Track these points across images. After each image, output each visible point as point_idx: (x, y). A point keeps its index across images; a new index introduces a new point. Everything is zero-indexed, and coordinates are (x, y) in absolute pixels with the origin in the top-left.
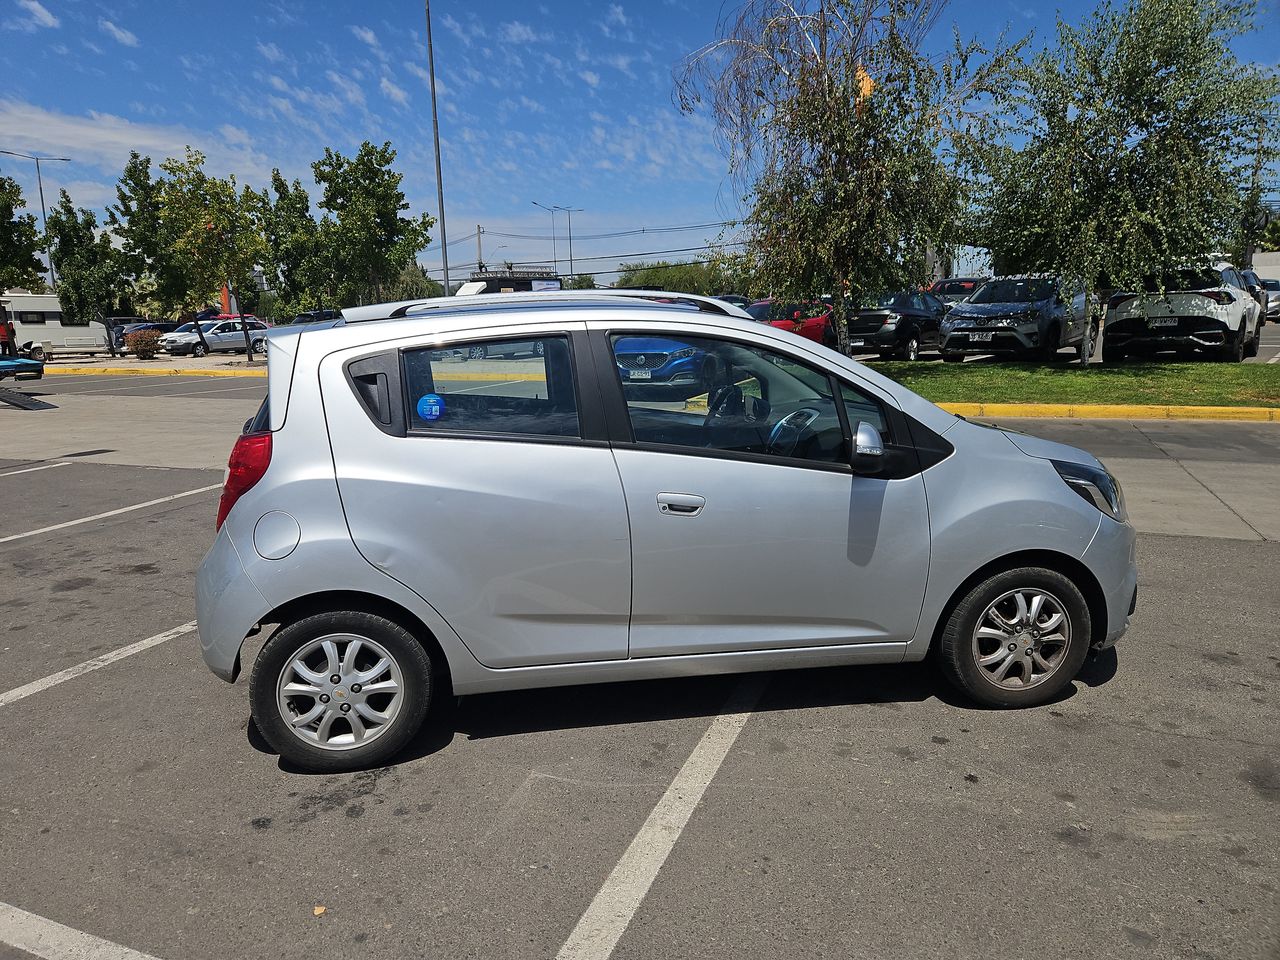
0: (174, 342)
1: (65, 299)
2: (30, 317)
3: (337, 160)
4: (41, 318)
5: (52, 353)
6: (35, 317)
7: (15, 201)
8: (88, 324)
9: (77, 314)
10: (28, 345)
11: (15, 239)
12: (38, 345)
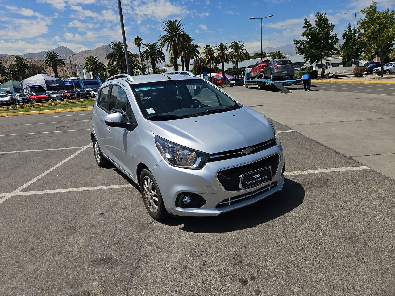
1: (344, 59)
4: (338, 65)
5: (338, 75)
6: (336, 65)
7: (330, 30)
8: (351, 66)
9: (346, 63)
10: (329, 74)
11: (330, 42)
12: (335, 73)
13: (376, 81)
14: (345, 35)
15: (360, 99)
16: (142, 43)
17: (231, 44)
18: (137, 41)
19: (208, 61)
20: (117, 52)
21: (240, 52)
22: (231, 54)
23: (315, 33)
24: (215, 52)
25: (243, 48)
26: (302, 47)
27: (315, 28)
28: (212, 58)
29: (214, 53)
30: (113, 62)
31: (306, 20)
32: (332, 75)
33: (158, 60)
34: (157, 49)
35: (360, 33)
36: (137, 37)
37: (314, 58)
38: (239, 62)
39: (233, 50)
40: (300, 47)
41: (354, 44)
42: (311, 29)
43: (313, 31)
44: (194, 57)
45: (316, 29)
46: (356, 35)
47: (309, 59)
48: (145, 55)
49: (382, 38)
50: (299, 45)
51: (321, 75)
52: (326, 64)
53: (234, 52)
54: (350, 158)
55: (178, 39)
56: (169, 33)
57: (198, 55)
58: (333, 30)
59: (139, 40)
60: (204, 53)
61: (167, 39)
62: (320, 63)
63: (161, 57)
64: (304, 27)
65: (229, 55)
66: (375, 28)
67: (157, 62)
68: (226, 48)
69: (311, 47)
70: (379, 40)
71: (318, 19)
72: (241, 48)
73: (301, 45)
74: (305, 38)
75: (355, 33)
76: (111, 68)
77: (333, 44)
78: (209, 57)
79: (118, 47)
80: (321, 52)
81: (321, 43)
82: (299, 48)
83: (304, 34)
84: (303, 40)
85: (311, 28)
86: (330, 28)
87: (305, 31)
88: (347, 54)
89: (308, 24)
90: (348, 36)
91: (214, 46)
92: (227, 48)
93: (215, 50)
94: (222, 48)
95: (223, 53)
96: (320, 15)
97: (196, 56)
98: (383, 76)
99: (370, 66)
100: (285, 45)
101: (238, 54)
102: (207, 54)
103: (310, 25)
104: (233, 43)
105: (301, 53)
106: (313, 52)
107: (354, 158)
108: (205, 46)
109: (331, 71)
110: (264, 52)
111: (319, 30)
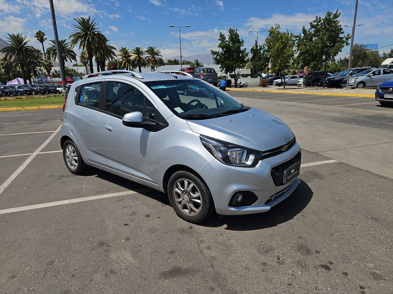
0: (277, 82)
1: (252, 71)
2: (244, 76)
3: (319, 19)
4: (246, 76)
5: (247, 85)
6: (245, 76)
7: (241, 45)
8: (257, 77)
9: (254, 75)
10: (240, 83)
11: (241, 55)
12: (244, 83)
13: (281, 91)
14: (252, 50)
15: (281, 106)
16: (45, 38)
17: (147, 49)
18: (40, 35)
19: (125, 63)
20: (17, 46)
21: (157, 58)
22: (148, 59)
23: (229, 46)
24: (132, 56)
25: (159, 54)
26: (218, 57)
27: (228, 41)
28: (129, 61)
29: (130, 56)
30: (11, 57)
31: (221, 34)
32: (242, 84)
33: (68, 59)
34: (66, 47)
35: (264, 49)
36: (40, 31)
37: (229, 69)
38: (155, 68)
39: (149, 55)
40: (216, 57)
41: (260, 59)
42: (225, 43)
43: (227, 44)
44: (109, 59)
45: (229, 43)
46: (262, 51)
47: (225, 69)
48: (51, 52)
49: (285, 55)
50: (215, 56)
51: (234, 84)
52: (237, 75)
53: (150, 57)
54: (315, 153)
55: (93, 38)
56: (81, 31)
57: (114, 57)
58: (243, 45)
59: (42, 35)
60: (120, 55)
61: (79, 37)
62: (233, 73)
63: (71, 55)
64: (219, 40)
65: (145, 59)
66: (280, 46)
67: (66, 61)
68: (142, 52)
69: (226, 59)
70: (283, 57)
71: (231, 34)
72: (157, 54)
73: (217, 56)
74: (220, 50)
75: (261, 49)
76: (7, 64)
77: (243, 57)
78: (125, 60)
79: (17, 41)
80: (234, 63)
81: (234, 55)
82: (216, 59)
83: (220, 46)
84: (219, 52)
85: (225, 41)
86: (241, 43)
87: (221, 44)
88: (254, 67)
89: (222, 37)
90: (255, 51)
91: (130, 50)
92: (144, 52)
93: (131, 53)
94: (138, 52)
95: (139, 57)
96: (232, 30)
97: (112, 58)
98: (286, 87)
99: (270, 78)
100: (195, 55)
101: (155, 59)
102: (123, 57)
103: (224, 38)
104: (149, 48)
105: (218, 63)
106: (228, 63)
107: (320, 153)
108: (121, 49)
109: (241, 80)
110: (177, 60)
111: (231, 44)
